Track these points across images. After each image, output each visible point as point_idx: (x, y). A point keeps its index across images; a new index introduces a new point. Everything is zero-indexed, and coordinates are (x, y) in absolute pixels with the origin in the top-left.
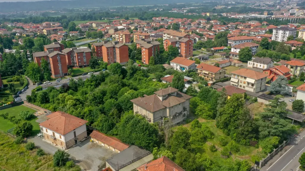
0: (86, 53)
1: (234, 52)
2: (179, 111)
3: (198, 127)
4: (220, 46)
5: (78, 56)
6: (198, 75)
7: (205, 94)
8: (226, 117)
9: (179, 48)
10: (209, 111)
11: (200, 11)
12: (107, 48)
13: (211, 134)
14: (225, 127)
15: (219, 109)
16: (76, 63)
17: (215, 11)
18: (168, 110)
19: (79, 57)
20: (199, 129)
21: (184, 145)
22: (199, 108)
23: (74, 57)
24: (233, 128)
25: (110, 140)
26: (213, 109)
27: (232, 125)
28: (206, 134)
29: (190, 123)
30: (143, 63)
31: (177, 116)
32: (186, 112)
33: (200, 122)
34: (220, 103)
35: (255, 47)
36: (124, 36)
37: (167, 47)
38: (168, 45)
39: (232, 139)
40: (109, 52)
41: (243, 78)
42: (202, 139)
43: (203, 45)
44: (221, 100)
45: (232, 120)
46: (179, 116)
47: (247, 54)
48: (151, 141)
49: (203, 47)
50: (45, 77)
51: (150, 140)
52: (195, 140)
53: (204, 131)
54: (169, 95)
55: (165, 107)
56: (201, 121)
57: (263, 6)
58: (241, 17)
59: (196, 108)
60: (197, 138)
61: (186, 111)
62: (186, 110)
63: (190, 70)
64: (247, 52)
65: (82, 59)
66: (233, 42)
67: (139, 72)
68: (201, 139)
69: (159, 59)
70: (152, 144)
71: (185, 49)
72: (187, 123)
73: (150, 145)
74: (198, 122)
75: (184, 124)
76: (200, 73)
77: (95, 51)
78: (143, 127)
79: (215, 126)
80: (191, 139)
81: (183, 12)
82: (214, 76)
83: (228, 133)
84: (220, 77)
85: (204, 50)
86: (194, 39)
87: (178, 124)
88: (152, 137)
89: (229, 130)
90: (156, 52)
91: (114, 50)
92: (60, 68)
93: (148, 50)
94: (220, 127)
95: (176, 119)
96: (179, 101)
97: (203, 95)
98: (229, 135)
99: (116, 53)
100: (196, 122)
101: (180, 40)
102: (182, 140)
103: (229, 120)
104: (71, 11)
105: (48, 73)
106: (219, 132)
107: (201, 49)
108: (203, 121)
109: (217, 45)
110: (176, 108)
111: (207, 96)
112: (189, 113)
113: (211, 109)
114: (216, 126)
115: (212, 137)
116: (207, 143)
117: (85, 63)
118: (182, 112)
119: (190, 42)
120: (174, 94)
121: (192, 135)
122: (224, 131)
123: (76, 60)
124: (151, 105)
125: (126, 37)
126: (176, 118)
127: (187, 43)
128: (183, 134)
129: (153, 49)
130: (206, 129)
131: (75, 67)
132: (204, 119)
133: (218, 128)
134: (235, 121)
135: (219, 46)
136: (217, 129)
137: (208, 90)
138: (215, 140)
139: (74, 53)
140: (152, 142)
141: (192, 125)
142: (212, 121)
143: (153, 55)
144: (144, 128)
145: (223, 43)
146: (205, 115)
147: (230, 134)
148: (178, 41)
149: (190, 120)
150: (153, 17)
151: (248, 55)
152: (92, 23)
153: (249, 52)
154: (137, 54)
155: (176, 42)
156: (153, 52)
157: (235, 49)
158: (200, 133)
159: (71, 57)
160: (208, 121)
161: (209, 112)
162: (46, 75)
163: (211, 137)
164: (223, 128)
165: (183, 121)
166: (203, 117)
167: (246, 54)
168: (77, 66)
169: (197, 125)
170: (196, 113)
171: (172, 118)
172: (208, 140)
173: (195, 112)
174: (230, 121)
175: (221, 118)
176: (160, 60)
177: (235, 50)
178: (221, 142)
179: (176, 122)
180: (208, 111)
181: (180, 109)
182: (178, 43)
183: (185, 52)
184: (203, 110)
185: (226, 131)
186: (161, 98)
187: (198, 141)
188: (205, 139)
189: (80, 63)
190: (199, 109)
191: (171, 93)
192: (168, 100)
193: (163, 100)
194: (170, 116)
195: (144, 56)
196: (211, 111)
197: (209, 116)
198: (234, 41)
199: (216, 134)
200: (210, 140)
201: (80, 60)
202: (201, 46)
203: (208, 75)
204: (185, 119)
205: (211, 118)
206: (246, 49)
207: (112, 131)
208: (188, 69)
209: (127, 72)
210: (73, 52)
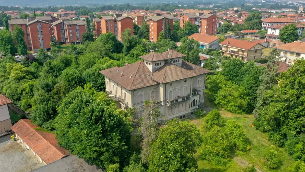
0: (79, 26)
1: (272, 34)
2: (184, 94)
3: (219, 125)
4: (252, 29)
5: (69, 29)
6: (223, 55)
7: (234, 69)
8: (278, 108)
9: (199, 26)
10: (240, 97)
11: (227, 7)
12: (107, 21)
13: (246, 142)
14: (273, 130)
15: (262, 92)
16: (67, 38)
17: (244, 7)
18: (161, 89)
19: (71, 31)
20: (220, 128)
21: (179, 165)
22: (221, 92)
23: (65, 31)
24: (293, 132)
25: (39, 139)
26: (249, 95)
27: (291, 126)
28: (234, 140)
29: (203, 118)
30: (151, 42)
31: (180, 102)
32: (197, 98)
33: (223, 116)
34: (266, 79)
35: (300, 28)
36: (136, 18)
37: (183, 25)
38: (184, 22)
39: (291, 154)
40: (108, 26)
41: (295, 55)
42: (226, 151)
43: (230, 27)
44: (268, 74)
45: (292, 115)
46: (184, 104)
47: (292, 33)
48: (103, 149)
49: (230, 31)
50: (19, 50)
51: (103, 145)
52: (211, 152)
53: (231, 134)
54: (167, 62)
55: (156, 84)
56: (225, 115)
57: (297, 5)
58: (273, 12)
59: (216, 93)
60: (216, 149)
61: (198, 96)
62: (198, 94)
63: (210, 48)
64: (293, 30)
65: (74, 34)
66: (269, 25)
67: (139, 46)
68: (224, 150)
69: (171, 35)
70: (106, 155)
71: (207, 27)
72: (199, 116)
73: (103, 157)
74: (218, 116)
75: (191, 119)
76: (226, 52)
77: (96, 27)
78: (92, 115)
79: (251, 126)
80: (199, 151)
81: (209, 7)
82: (246, 54)
83: (281, 141)
84: (255, 57)
85: (231, 33)
86: (220, 23)
87: (182, 118)
88: (112, 139)
89: (285, 136)
90: (168, 26)
91: (115, 25)
92: (41, 41)
93: (157, 23)
94: (262, 128)
95: (177, 109)
96: (184, 75)
97: (230, 70)
98: (282, 145)
99: (117, 28)
100: (216, 114)
101: (201, 17)
102: (176, 152)
103: (284, 114)
104: (95, 5)
105: (22, 44)
106: (259, 138)
107: (227, 32)
108: (227, 116)
109: (248, 28)
110: (178, 87)
111: (237, 73)
112: (203, 101)
113: (244, 94)
114: (253, 126)
115: (248, 148)
116: (236, 160)
117: (78, 39)
118: (189, 95)
119: (213, 18)
120: (177, 63)
121: (204, 141)
122: (271, 137)
123: (67, 34)
124: (130, 77)
125: (138, 19)
126: (177, 106)
127: (209, 19)
128: (177, 138)
129: (163, 22)
130: (235, 129)
131: (66, 44)
132: (229, 112)
133: (257, 129)
134: (298, 117)
135: (250, 29)
136: (256, 132)
137: (239, 63)
138: (252, 154)
139: (65, 25)
140: (107, 151)
141: (207, 122)
142: (245, 117)
143: (163, 31)
144: (94, 118)
145: (255, 26)
146: (231, 106)
147: (287, 143)
148: (198, 18)
149: (205, 112)
150: (175, 9)
151: (294, 34)
152: (109, 12)
153: (294, 31)
154: (145, 32)
155: (196, 18)
156: (163, 27)
157: (274, 29)
158: (222, 136)
159: (62, 31)
160: (238, 116)
161: (240, 101)
162: (20, 47)
163: (245, 148)
164: (269, 130)
165: (192, 113)
166: (229, 108)
167: (290, 33)
168: (68, 42)
169: (216, 122)
170: (216, 102)
171: (168, 104)
172: (238, 152)
173: (215, 99)
174: (286, 116)
175: (266, 110)
176: (172, 37)
177: (273, 31)
178: (268, 160)
179: (177, 115)
180: (238, 97)
181: (185, 90)
182: (197, 20)
183: (207, 31)
184: (230, 95)
185: (277, 136)
186: (150, 68)
187: (218, 154)
188: (232, 150)
189: (71, 39)
190: (221, 94)
191: (171, 59)
192: (163, 71)
193: (155, 70)
194: (165, 101)
195: (152, 32)
196: (244, 99)
197: (240, 107)
198: (270, 23)
199: (255, 142)
200: (241, 153)
201: (71, 35)
202: (228, 28)
203: (237, 54)
204: (196, 110)
205: (244, 111)
206: (291, 26)
207: (51, 123)
208: (209, 47)
209: (123, 46)
210: (63, 24)
